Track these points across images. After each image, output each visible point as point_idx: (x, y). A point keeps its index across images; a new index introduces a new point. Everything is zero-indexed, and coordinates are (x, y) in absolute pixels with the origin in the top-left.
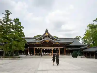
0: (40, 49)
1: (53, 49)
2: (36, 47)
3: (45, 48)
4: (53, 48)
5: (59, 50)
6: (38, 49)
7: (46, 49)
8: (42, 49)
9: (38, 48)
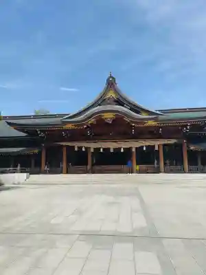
0: (86, 148)
1: (134, 150)
5: (158, 151)
6: (76, 149)
8: (92, 150)
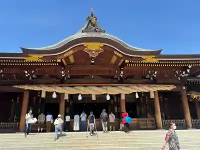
1: (123, 97)
2: (36, 88)
3: (81, 91)
4: (124, 91)
6: (43, 95)
7: (90, 95)
8: (66, 97)
9: (44, 89)
